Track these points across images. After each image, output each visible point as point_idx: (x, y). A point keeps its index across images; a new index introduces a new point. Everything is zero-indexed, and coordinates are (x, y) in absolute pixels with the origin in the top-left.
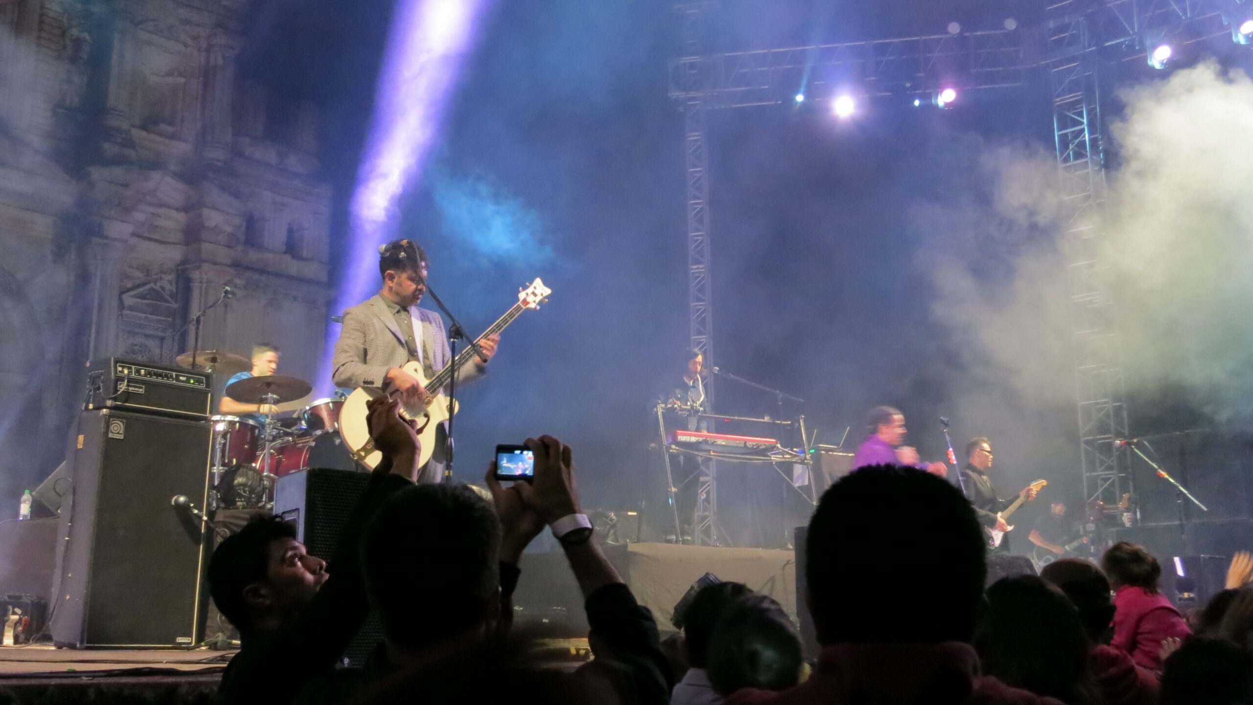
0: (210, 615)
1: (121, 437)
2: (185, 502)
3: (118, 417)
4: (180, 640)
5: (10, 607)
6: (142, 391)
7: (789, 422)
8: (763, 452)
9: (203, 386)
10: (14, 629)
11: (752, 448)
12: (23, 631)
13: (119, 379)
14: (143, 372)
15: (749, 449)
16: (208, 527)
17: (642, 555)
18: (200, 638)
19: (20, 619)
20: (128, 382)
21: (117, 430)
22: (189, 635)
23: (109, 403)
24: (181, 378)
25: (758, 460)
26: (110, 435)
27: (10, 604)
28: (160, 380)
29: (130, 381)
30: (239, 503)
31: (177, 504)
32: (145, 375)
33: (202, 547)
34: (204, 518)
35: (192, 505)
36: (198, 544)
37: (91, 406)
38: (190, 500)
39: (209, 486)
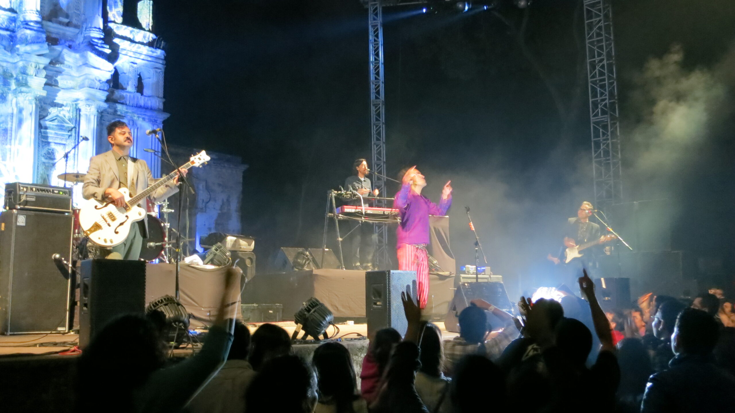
1: (24, 225)
2: (59, 258)
3: (22, 214)
4: (59, 329)
6: (34, 200)
9: (67, 195)
11: (388, 215)
13: (21, 194)
14: (35, 189)
15: (386, 215)
16: (72, 270)
17: (322, 276)
18: (71, 327)
21: (21, 221)
23: (17, 206)
26: (18, 224)
28: (43, 193)
29: (28, 194)
31: (55, 258)
32: (36, 191)
33: (69, 280)
34: (70, 265)
35: (63, 259)
36: (67, 279)
37: (8, 208)
38: (61, 256)
39: (73, 244)
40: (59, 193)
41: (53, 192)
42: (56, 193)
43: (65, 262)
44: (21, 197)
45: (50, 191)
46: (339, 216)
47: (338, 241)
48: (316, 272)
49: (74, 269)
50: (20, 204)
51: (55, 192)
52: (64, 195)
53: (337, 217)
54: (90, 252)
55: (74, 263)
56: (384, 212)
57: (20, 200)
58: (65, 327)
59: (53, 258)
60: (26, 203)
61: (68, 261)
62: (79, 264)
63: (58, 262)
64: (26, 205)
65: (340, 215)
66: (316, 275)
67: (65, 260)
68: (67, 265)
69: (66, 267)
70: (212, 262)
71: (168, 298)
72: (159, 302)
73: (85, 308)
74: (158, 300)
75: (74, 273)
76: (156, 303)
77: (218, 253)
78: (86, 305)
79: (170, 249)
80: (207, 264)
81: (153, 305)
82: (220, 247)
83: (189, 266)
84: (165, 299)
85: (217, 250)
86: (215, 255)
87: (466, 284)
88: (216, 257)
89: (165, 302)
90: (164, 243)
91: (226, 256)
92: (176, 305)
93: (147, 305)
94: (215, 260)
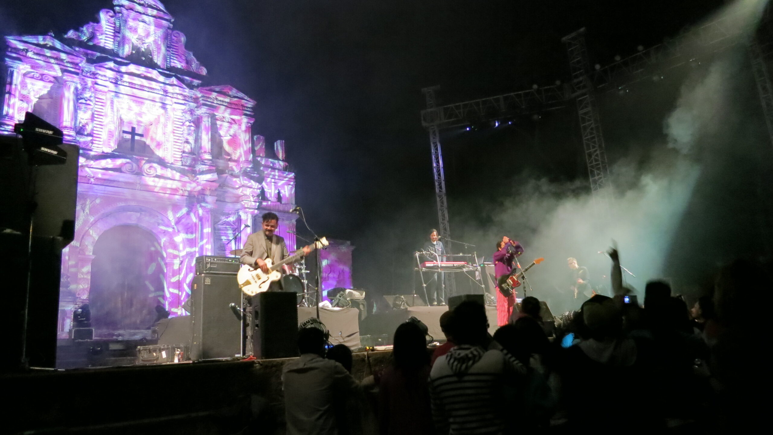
0: (247, 346)
1: (209, 284)
2: (234, 306)
3: (209, 277)
4: (236, 355)
5: (176, 349)
6: (216, 266)
7: (470, 255)
8: (460, 267)
9: (238, 263)
10: (178, 357)
12: (181, 357)
13: (207, 263)
14: (215, 260)
15: (455, 267)
17: (414, 311)
19: (180, 353)
20: (211, 263)
23: (204, 272)
25: (459, 271)
26: (206, 284)
28: (222, 262)
31: (232, 306)
33: (242, 321)
34: (242, 311)
35: (237, 306)
36: (240, 320)
37: (198, 274)
38: (236, 304)
39: (243, 298)
40: (232, 261)
41: (228, 261)
42: (230, 262)
43: (238, 308)
44: (207, 266)
45: (226, 260)
46: (422, 269)
48: (409, 309)
49: (245, 313)
50: (206, 270)
51: (230, 260)
52: (236, 263)
53: (421, 270)
56: (453, 265)
57: (206, 267)
58: (241, 354)
59: (230, 306)
60: (211, 269)
61: (240, 308)
63: (234, 308)
64: (210, 271)
65: (424, 268)
66: (410, 311)
67: (238, 307)
68: (240, 311)
69: (239, 311)
70: (337, 305)
71: (313, 319)
74: (306, 321)
75: (245, 316)
76: (305, 323)
77: (341, 298)
78: (257, 326)
79: (308, 298)
80: (334, 307)
81: (303, 325)
82: (342, 295)
83: (322, 308)
84: (311, 320)
85: (340, 297)
86: (340, 300)
88: (340, 301)
89: (311, 322)
90: (304, 293)
91: (347, 300)
92: (319, 323)
94: (339, 304)
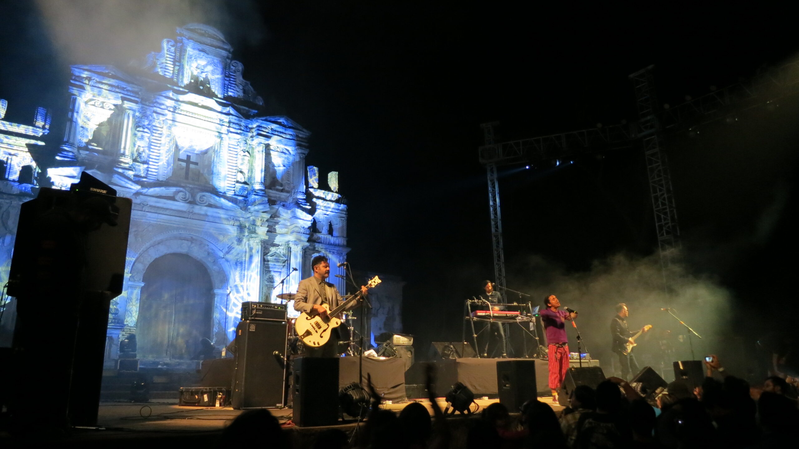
1: (254, 330)
2: (278, 353)
3: (253, 323)
4: (278, 405)
5: (218, 393)
6: (261, 313)
8: (514, 318)
10: (220, 401)
11: (509, 316)
12: (223, 401)
13: (253, 309)
14: (261, 306)
15: (508, 317)
16: (287, 362)
17: (463, 363)
18: (285, 404)
19: (222, 397)
21: (253, 328)
22: (281, 403)
24: (275, 307)
25: (512, 321)
26: (250, 330)
27: (218, 391)
28: (267, 308)
29: (257, 310)
30: (299, 352)
31: (275, 354)
32: (262, 307)
34: (285, 359)
35: (281, 355)
36: (284, 369)
37: (243, 319)
39: (287, 344)
40: (278, 308)
42: (276, 308)
43: (282, 357)
44: (253, 312)
45: (272, 307)
46: (473, 318)
47: (474, 337)
48: (459, 360)
49: (288, 362)
50: (252, 317)
52: (281, 310)
53: (472, 320)
54: (299, 349)
55: (288, 357)
56: (506, 315)
57: (252, 314)
58: (282, 404)
60: (256, 315)
61: (284, 356)
62: (291, 358)
63: (277, 356)
64: (255, 317)
66: (458, 363)
69: (282, 360)
70: (384, 355)
72: (348, 387)
73: (297, 393)
74: (347, 386)
75: (288, 365)
76: (346, 388)
78: (297, 391)
79: (354, 346)
80: (380, 356)
82: (389, 344)
83: (367, 358)
85: (387, 346)
86: (386, 349)
87: (573, 369)
88: (387, 351)
89: (353, 388)
90: (350, 341)
91: (393, 350)
92: (360, 389)
93: (340, 390)
94: (385, 353)
